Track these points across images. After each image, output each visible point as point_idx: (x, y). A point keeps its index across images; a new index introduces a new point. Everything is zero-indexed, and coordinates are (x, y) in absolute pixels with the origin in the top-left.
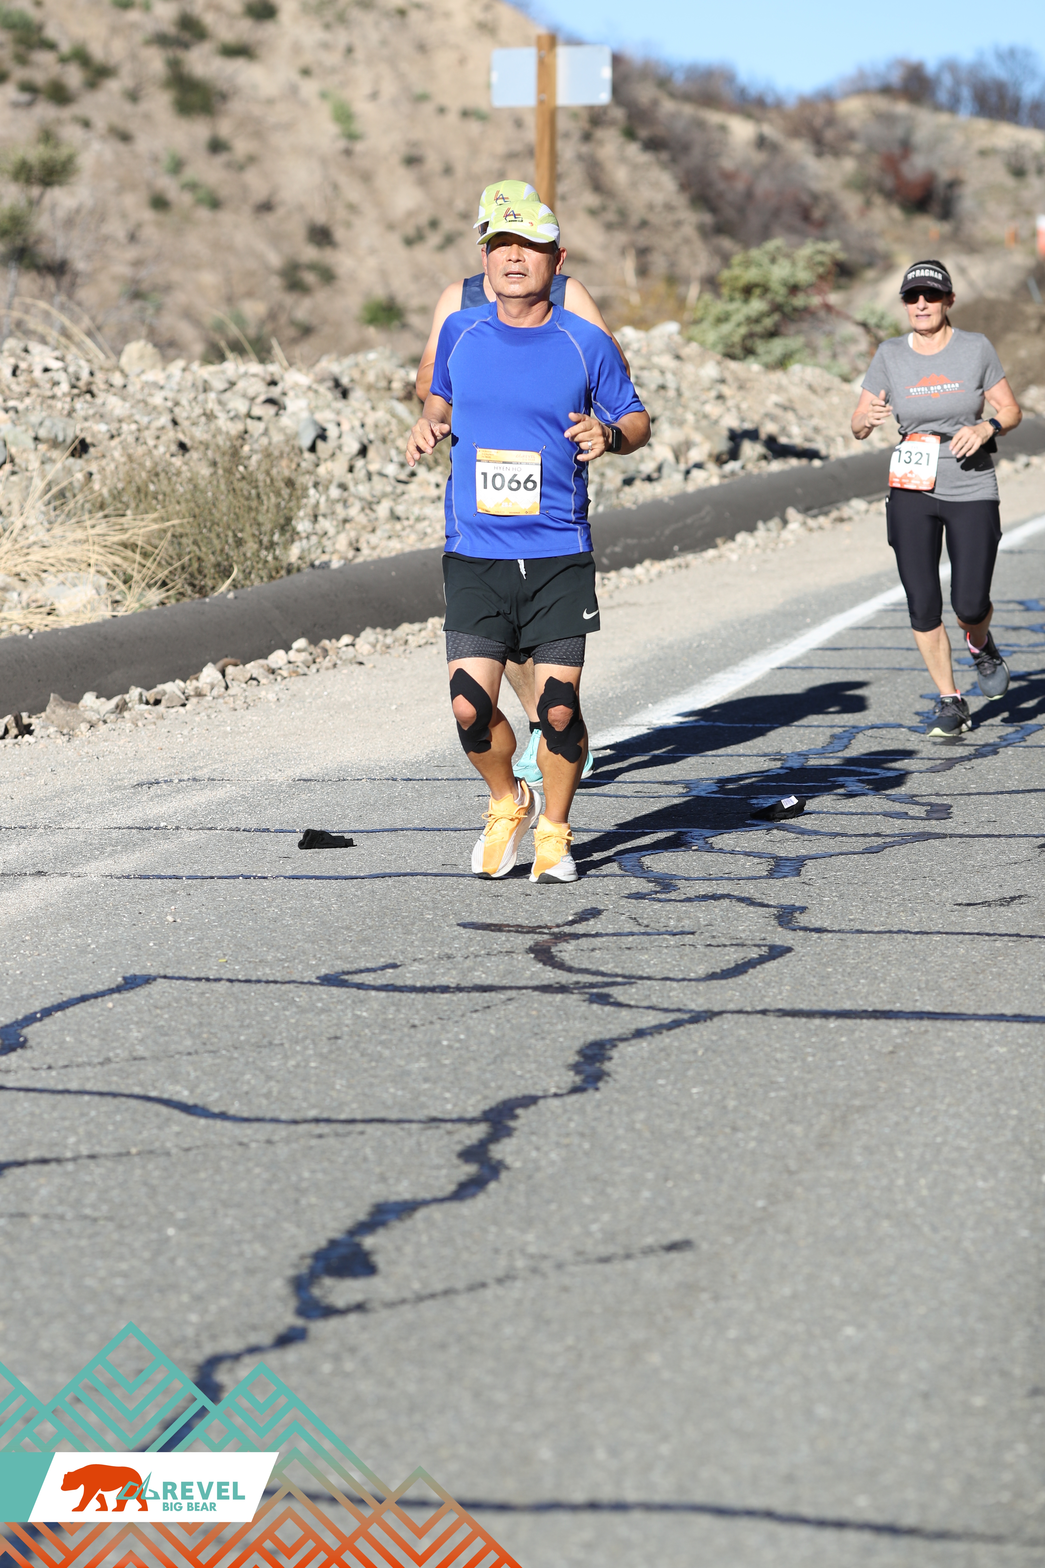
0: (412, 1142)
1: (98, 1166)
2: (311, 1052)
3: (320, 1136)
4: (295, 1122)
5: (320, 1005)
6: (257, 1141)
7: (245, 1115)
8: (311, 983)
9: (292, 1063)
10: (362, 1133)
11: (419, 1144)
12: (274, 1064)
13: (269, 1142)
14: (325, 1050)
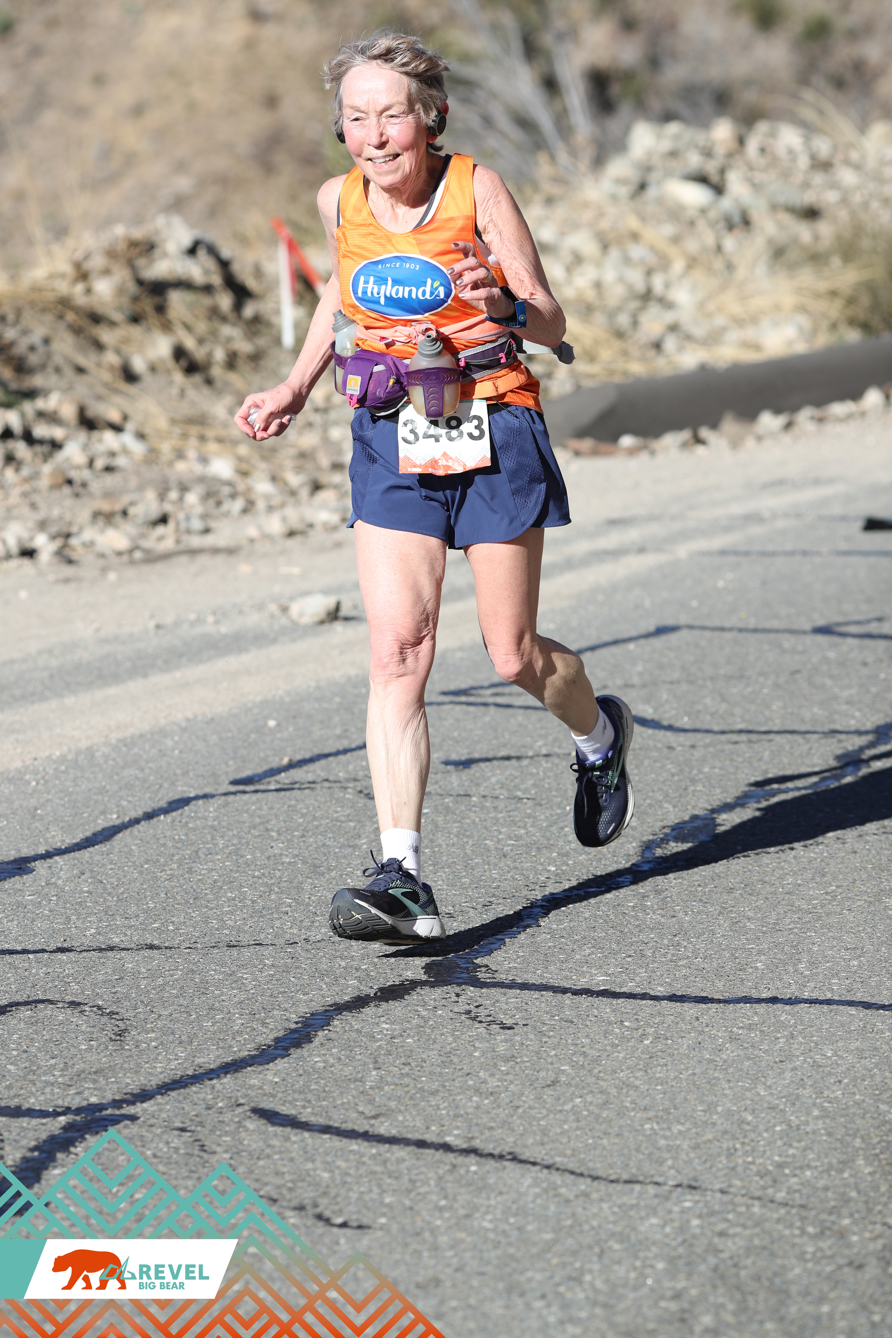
0: (805, 748)
1: (547, 762)
2: (769, 682)
3: (736, 743)
4: (723, 732)
5: (800, 648)
6: (683, 746)
7: (687, 727)
8: (804, 632)
9: (749, 689)
10: (770, 741)
11: (811, 749)
12: (734, 691)
13: (693, 747)
14: (782, 680)
